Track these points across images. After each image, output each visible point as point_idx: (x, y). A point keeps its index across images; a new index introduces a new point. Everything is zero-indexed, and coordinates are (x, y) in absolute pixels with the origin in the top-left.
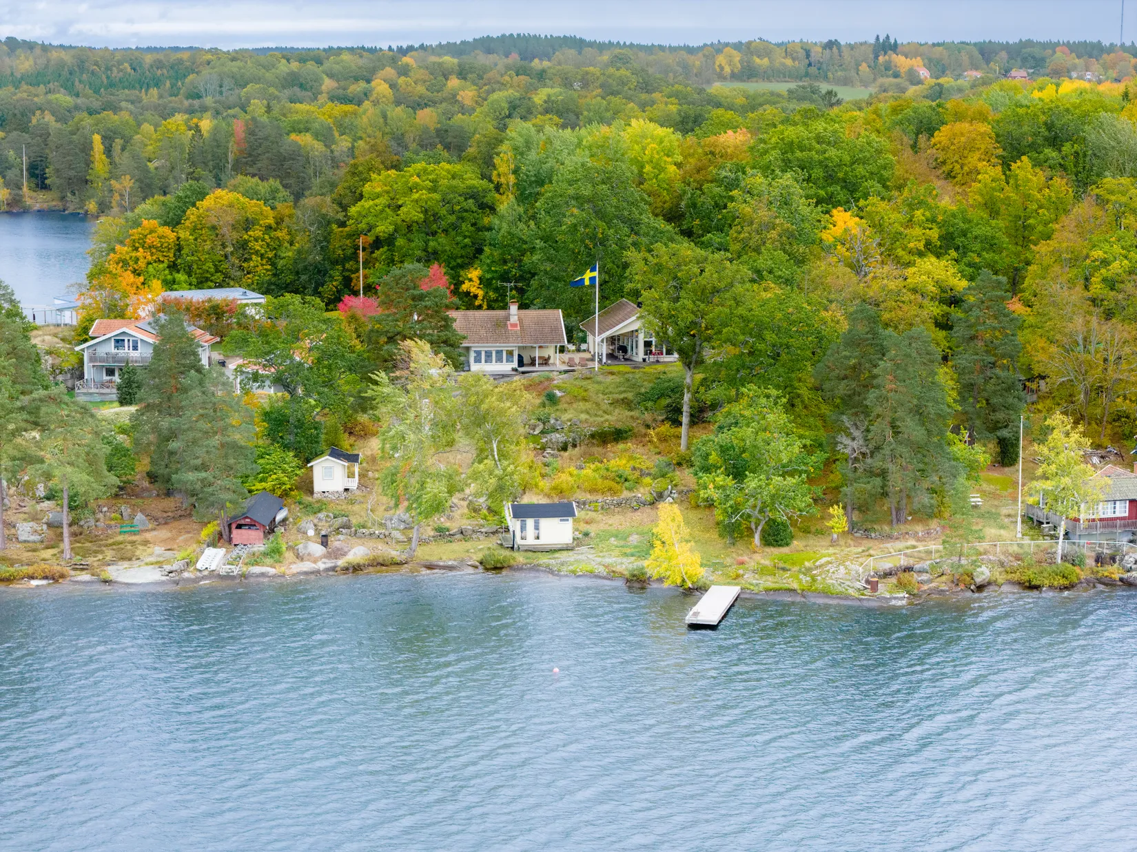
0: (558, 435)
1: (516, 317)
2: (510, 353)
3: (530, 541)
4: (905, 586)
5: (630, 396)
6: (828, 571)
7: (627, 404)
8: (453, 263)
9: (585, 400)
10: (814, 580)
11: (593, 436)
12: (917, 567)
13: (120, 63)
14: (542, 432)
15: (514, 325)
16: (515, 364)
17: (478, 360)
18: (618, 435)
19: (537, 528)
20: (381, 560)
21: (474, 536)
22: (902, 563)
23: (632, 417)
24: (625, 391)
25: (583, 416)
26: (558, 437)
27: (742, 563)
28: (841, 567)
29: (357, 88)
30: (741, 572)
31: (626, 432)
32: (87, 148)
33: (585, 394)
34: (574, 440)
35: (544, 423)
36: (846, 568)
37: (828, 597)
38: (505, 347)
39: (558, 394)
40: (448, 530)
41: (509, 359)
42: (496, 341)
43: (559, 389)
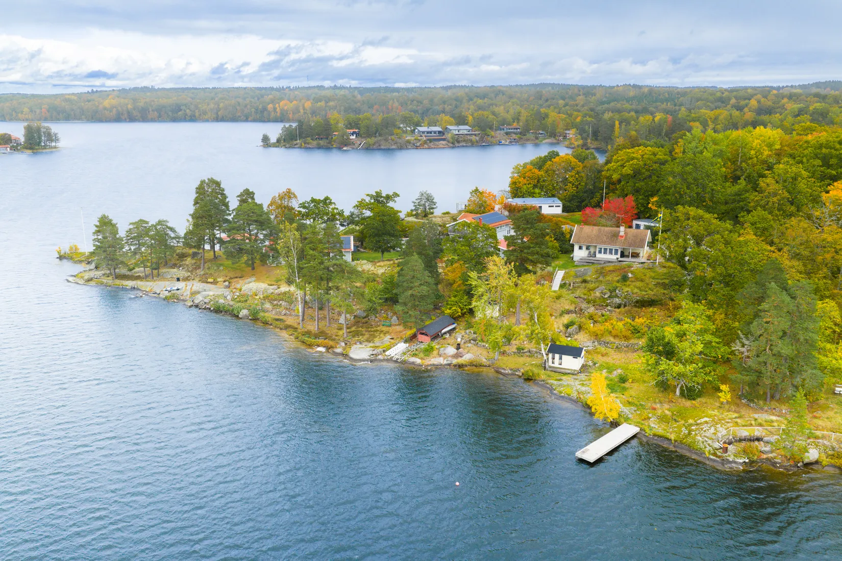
0: (617, 300)
1: (623, 233)
2: (616, 251)
3: (556, 365)
4: (747, 454)
5: (667, 281)
6: (702, 429)
7: (664, 286)
8: (647, 194)
9: (642, 281)
10: (689, 434)
11: (637, 302)
12: (766, 439)
13: (664, 93)
14: (609, 297)
15: (622, 237)
16: (619, 256)
17: (600, 252)
18: (651, 303)
19: (561, 358)
20: (475, 363)
21: (536, 355)
22: (756, 434)
23: (664, 294)
24: (665, 279)
25: (636, 290)
26: (617, 301)
27: (654, 409)
28: (713, 428)
29: (743, 103)
30: (650, 415)
31: (657, 301)
32: (613, 126)
33: (644, 277)
34: (625, 303)
35: (611, 292)
36: (715, 429)
37: (690, 451)
38: (614, 248)
39: (630, 275)
40: (523, 350)
41: (616, 253)
42: (609, 244)
43: (632, 273)
